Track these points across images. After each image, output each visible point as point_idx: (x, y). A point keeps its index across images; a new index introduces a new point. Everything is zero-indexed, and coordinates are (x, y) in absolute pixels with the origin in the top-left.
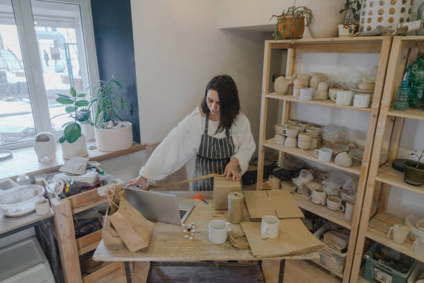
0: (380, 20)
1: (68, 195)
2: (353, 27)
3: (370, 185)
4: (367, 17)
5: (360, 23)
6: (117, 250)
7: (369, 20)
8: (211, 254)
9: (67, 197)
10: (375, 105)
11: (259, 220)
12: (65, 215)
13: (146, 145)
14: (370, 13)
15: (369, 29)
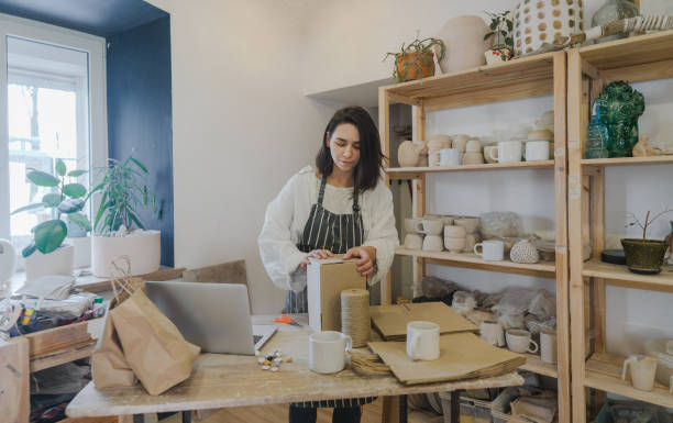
0: (543, 37)
1: (26, 330)
2: (506, 52)
3: (575, 286)
4: (523, 36)
5: (515, 47)
6: (121, 394)
7: (528, 40)
8: (315, 389)
9: (24, 334)
10: (560, 152)
11: (402, 338)
12: (14, 370)
13: (184, 269)
14: (528, 31)
15: (530, 50)
